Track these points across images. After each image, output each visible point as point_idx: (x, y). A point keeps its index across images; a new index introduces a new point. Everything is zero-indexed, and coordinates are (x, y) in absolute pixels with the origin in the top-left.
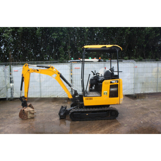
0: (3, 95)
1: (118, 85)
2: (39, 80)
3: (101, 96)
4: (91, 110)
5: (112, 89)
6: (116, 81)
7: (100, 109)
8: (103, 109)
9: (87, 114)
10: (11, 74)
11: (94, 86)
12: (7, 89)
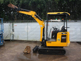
0: (9, 38)
1: (66, 35)
2: (27, 31)
3: (56, 41)
4: (50, 49)
5: (63, 38)
6: (65, 33)
7: (55, 49)
8: (57, 49)
9: (48, 51)
10: (13, 27)
11: (54, 35)
12: (11, 35)
